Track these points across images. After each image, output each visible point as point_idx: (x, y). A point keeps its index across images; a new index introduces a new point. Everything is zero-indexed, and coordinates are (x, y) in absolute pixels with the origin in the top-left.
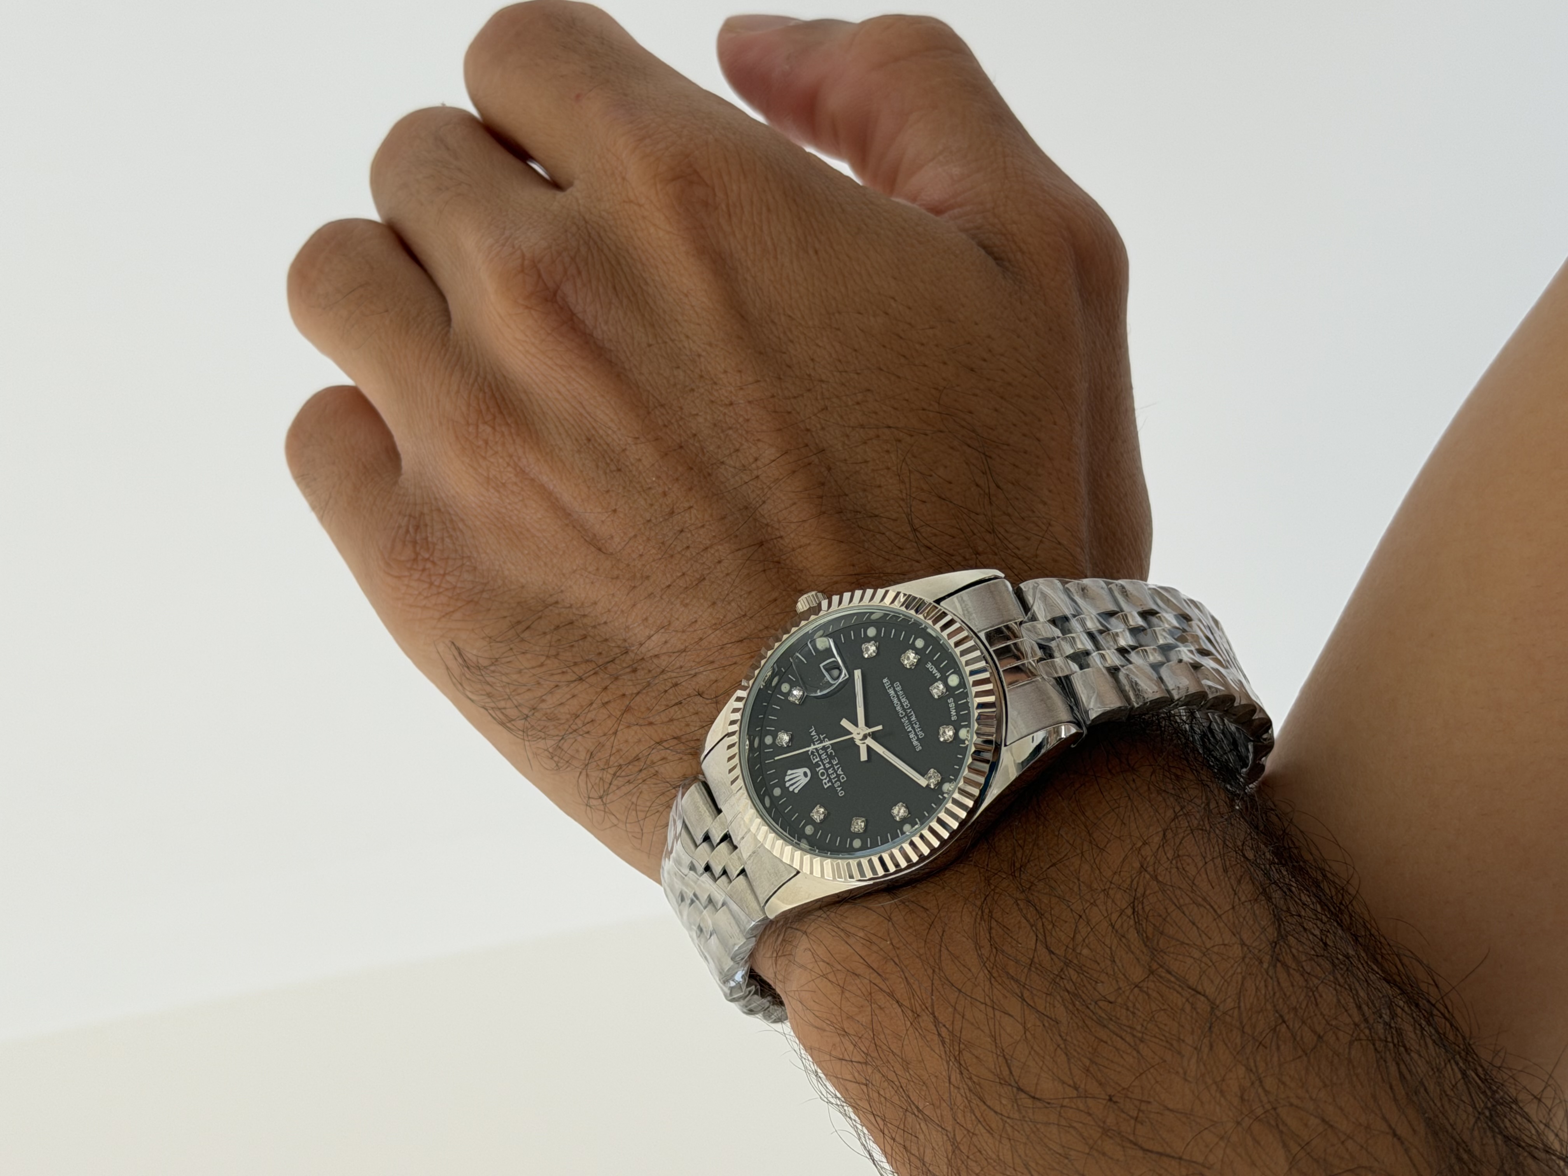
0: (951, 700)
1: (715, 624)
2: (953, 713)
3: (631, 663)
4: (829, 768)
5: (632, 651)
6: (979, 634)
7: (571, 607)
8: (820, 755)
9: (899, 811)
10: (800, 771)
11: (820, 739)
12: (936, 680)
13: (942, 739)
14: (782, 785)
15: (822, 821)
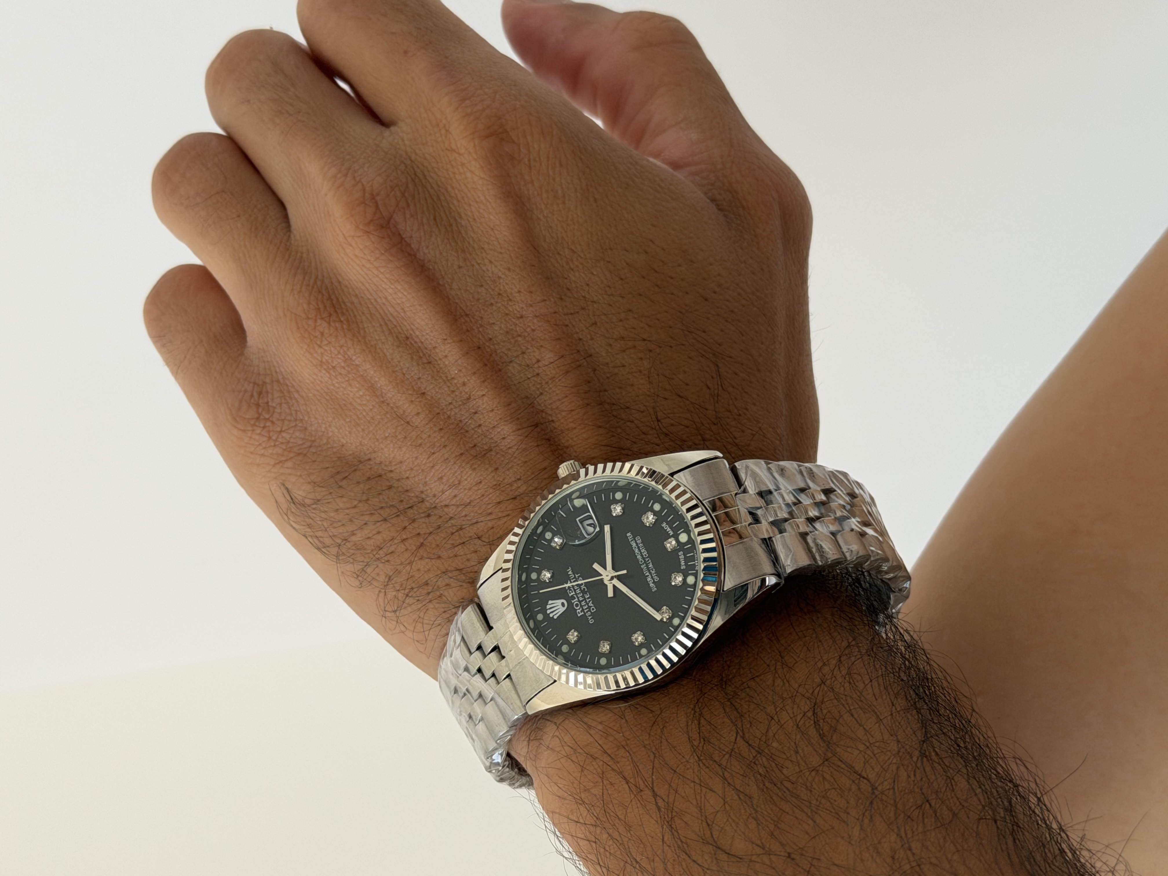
0: (681, 553)
1: (496, 485)
2: (683, 563)
3: (426, 510)
4: (582, 601)
5: (428, 501)
6: (704, 502)
7: (381, 463)
8: (575, 590)
9: (638, 638)
10: (559, 602)
11: (575, 577)
12: (670, 537)
13: (673, 584)
14: (544, 611)
15: (576, 642)
